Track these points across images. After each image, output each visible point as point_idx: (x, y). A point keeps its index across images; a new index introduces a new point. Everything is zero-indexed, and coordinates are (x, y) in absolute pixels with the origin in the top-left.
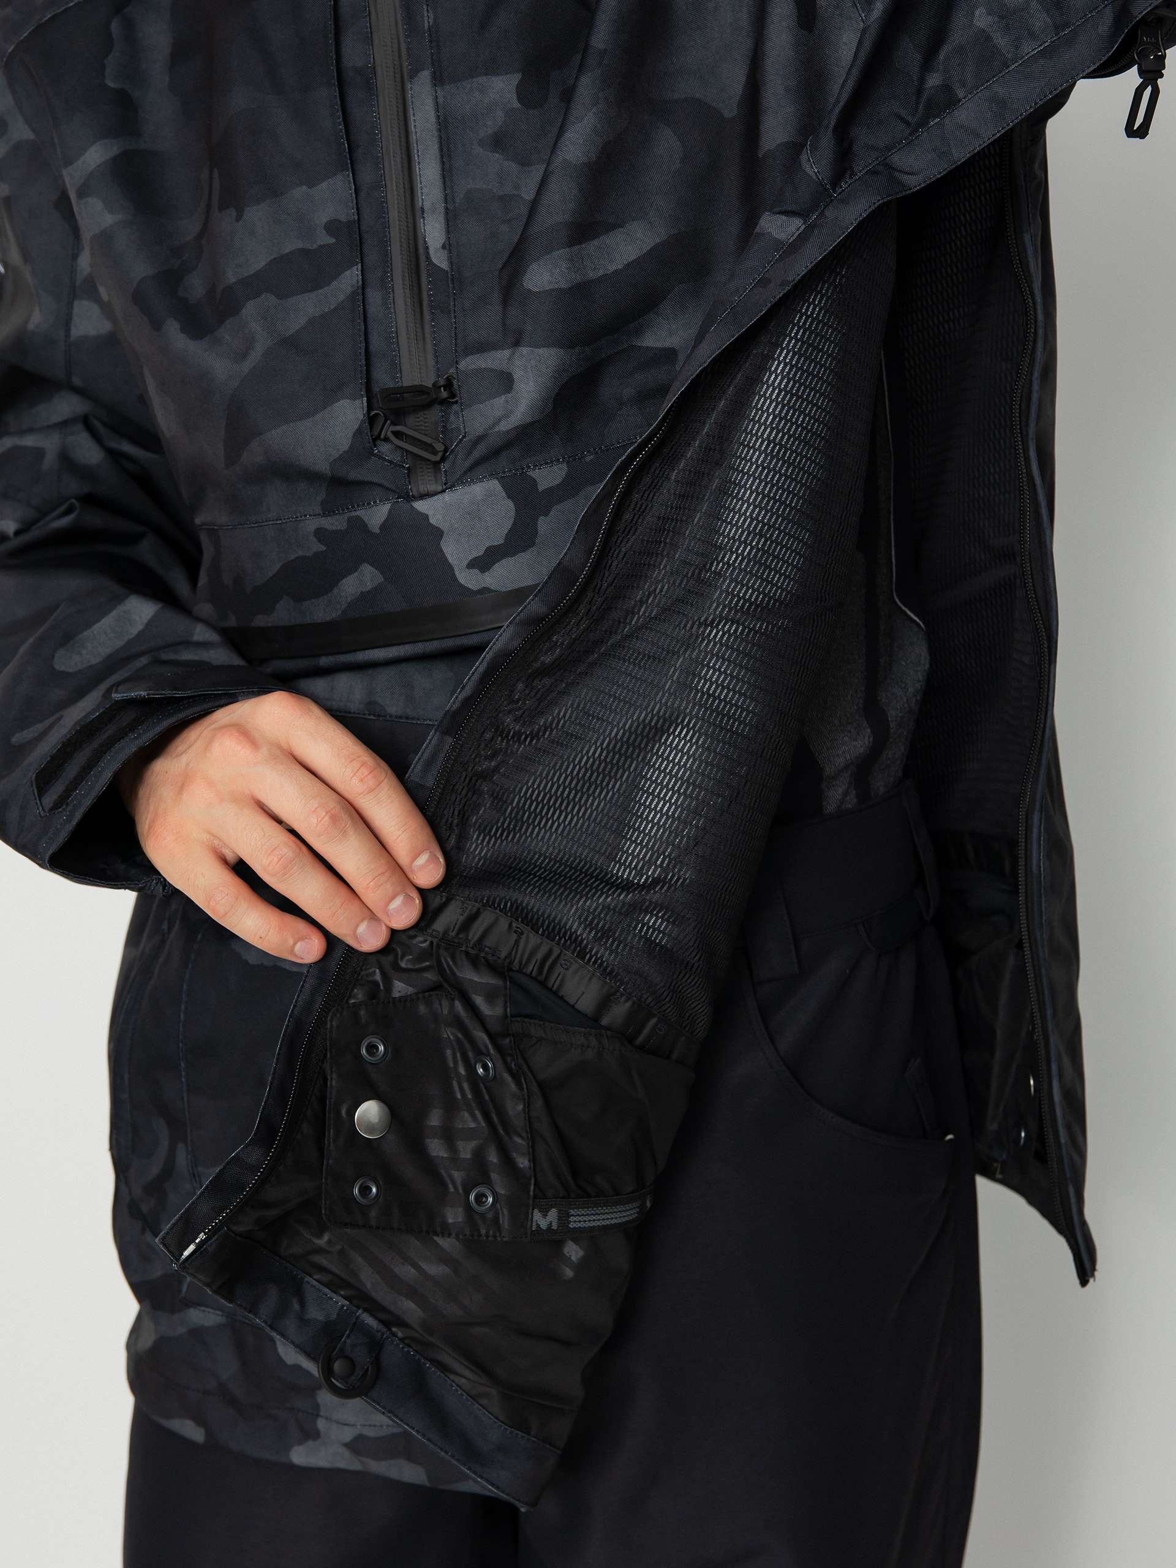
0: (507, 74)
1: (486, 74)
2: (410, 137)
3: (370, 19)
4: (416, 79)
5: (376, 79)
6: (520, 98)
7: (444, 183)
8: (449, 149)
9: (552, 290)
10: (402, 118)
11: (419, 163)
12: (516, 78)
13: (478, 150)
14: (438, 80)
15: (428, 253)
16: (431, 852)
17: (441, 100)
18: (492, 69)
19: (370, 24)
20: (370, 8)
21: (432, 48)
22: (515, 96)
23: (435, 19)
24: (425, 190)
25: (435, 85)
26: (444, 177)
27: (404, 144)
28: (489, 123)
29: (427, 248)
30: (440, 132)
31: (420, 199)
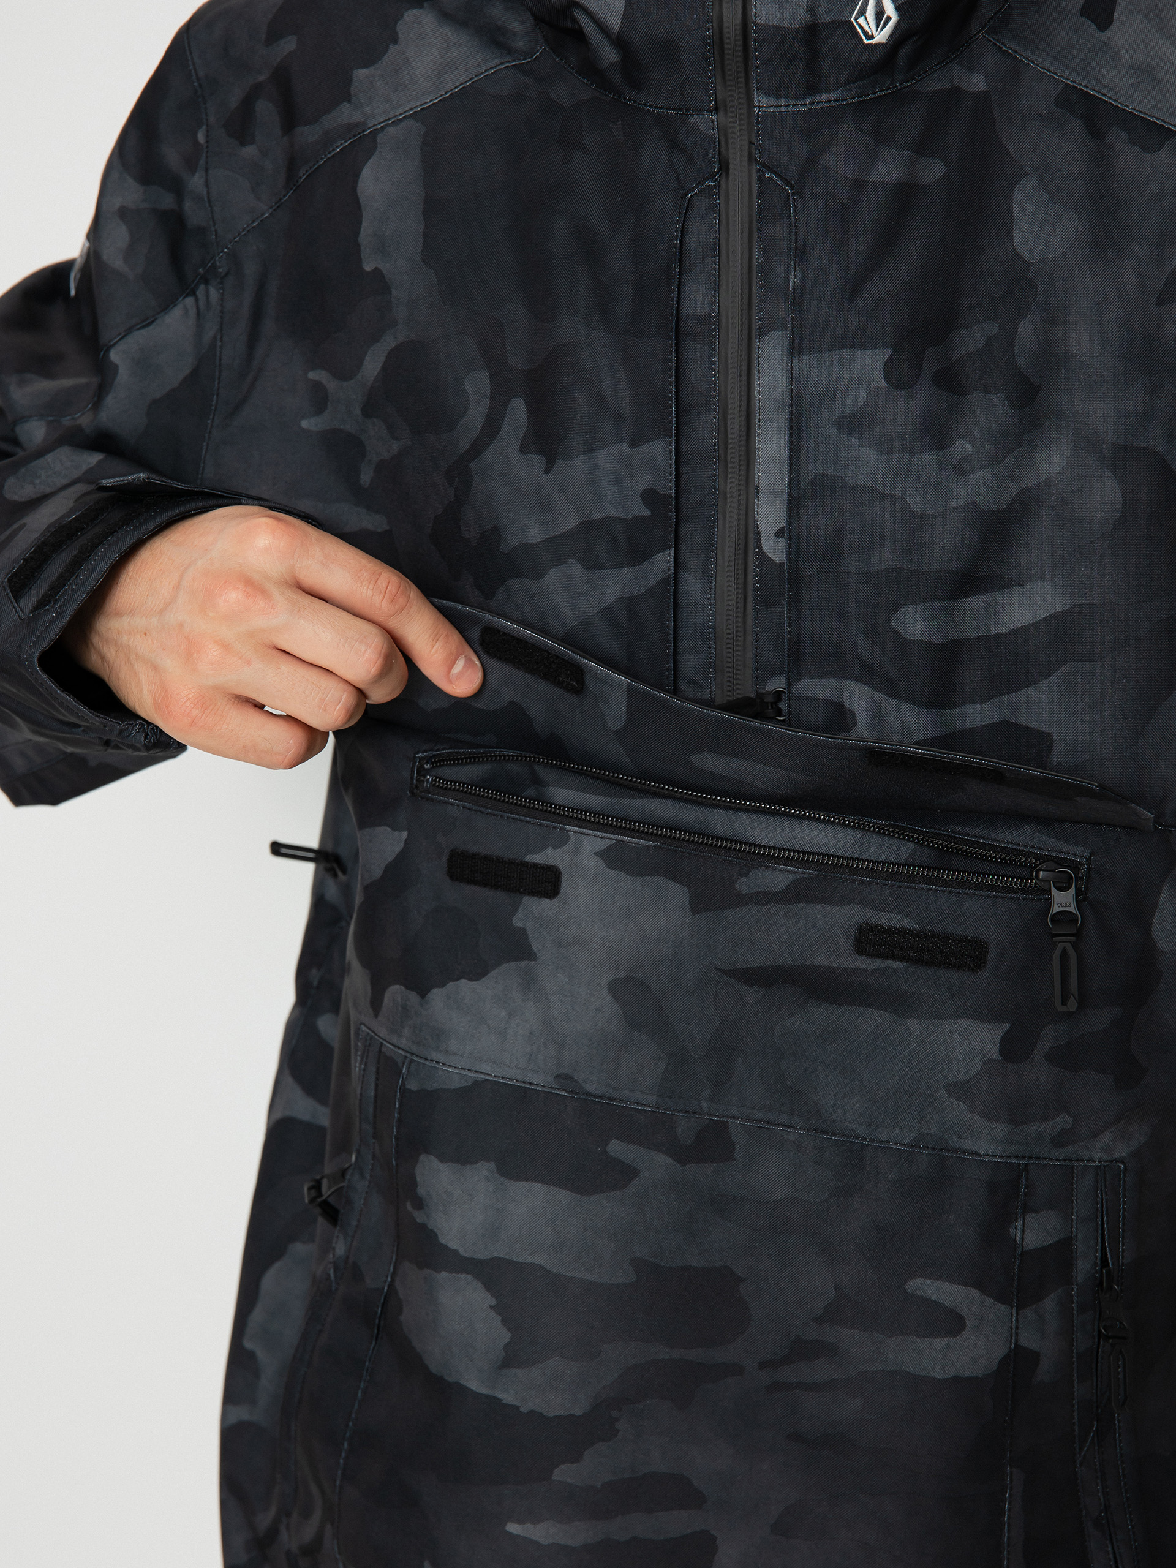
0: (875, 348)
1: (852, 347)
2: (752, 403)
3: (719, 259)
4: (767, 338)
5: (718, 332)
6: (887, 377)
7: (791, 465)
8: (799, 428)
9: (922, 641)
10: (745, 382)
11: (759, 435)
12: (886, 353)
13: (832, 431)
14: (795, 349)
15: (758, 540)
16: (466, 657)
17: (796, 372)
18: (858, 341)
19: (719, 265)
20: (721, 247)
21: (793, 313)
22: (881, 375)
23: (802, 279)
24: (763, 467)
25: (792, 354)
26: (791, 458)
27: (744, 408)
28: (848, 402)
29: (759, 533)
30: (792, 407)
31: (757, 477)
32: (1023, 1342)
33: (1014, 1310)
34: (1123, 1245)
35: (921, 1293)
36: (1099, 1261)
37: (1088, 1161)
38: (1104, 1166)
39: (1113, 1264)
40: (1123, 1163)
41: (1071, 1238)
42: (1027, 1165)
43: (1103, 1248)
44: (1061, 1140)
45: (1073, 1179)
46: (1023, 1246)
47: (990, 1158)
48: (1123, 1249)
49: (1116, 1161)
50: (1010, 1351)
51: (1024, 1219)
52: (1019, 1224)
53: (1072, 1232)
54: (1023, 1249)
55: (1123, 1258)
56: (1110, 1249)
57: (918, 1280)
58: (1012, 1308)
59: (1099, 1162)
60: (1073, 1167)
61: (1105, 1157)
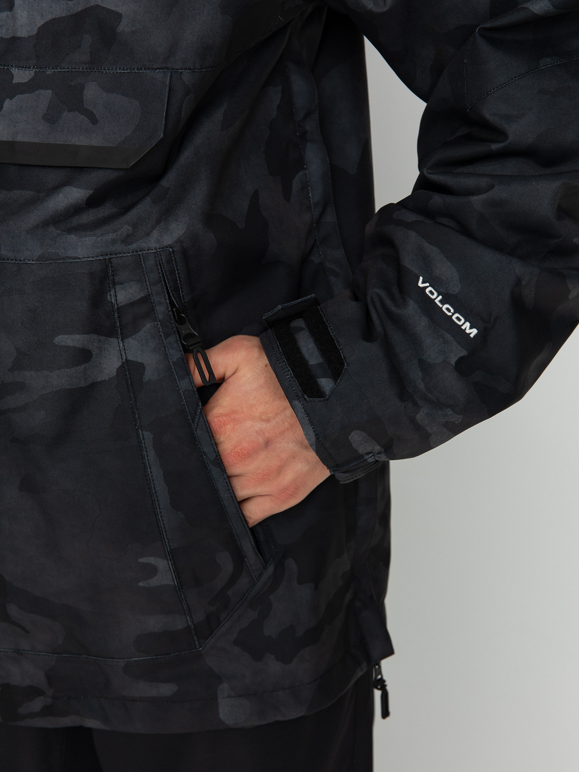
32: (130, 358)
33: (120, 340)
34: (182, 292)
35: (64, 344)
36: (169, 305)
37: (148, 250)
38: (160, 251)
39: (178, 305)
40: (171, 248)
41: (149, 295)
42: (110, 259)
43: (169, 296)
44: (127, 240)
45: (141, 262)
46: (117, 304)
47: (86, 259)
48: (183, 295)
49: (166, 248)
50: (123, 363)
51: (115, 289)
52: (112, 292)
53: (148, 292)
54: (118, 306)
55: (184, 299)
56: (174, 297)
57: (61, 336)
58: (118, 338)
59: (156, 249)
60: (139, 255)
61: (158, 246)
